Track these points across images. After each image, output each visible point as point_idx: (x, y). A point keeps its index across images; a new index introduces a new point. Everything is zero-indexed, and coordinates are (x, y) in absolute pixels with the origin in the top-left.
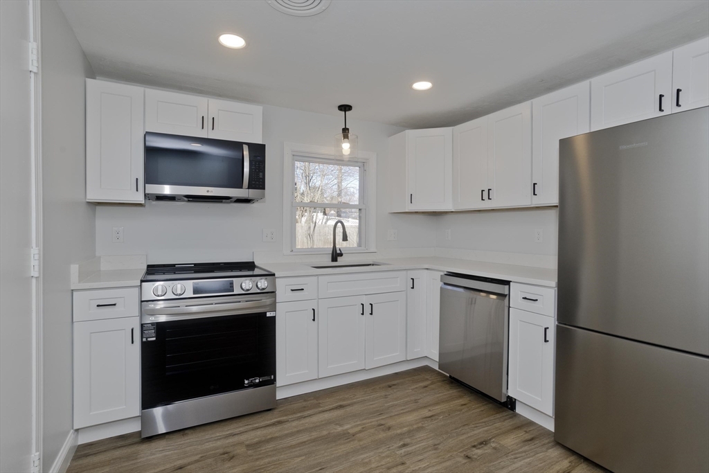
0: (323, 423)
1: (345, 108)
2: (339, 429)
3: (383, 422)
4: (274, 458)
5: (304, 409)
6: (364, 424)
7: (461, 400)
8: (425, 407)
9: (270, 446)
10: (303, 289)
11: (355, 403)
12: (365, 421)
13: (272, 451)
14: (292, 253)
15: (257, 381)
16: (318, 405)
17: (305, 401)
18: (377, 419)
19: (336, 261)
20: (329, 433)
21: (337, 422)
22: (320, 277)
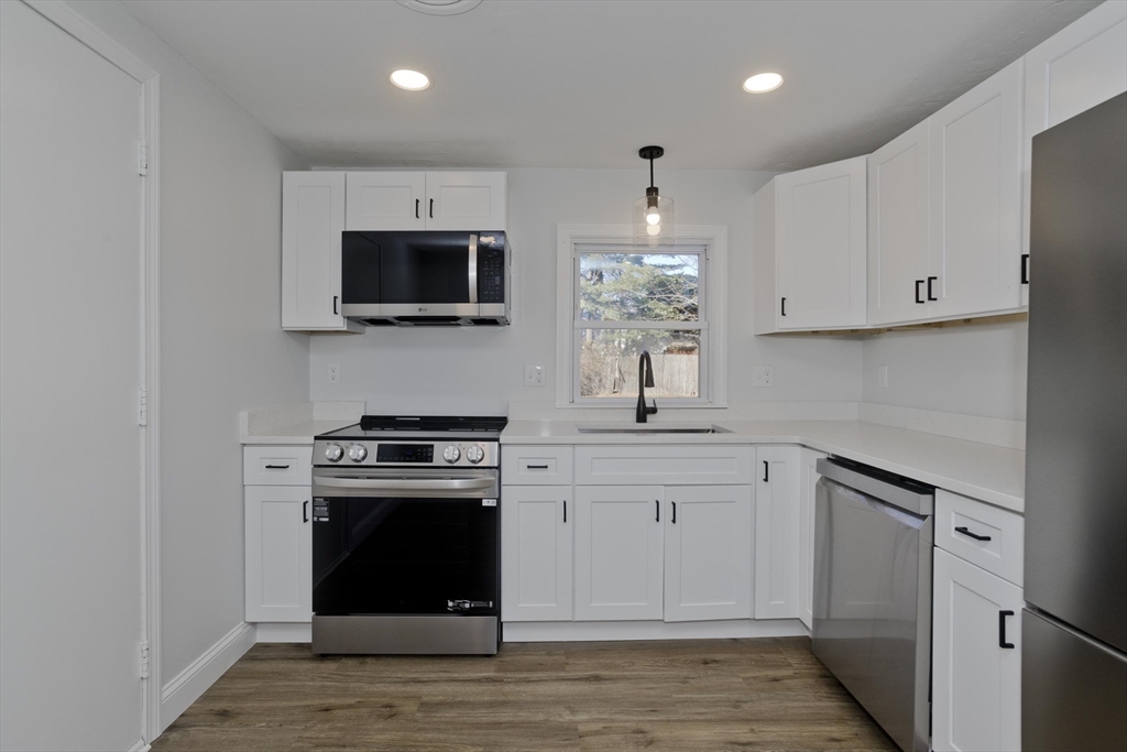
0: (549, 699)
1: (651, 153)
2: (567, 717)
3: (646, 727)
4: (442, 736)
5: (540, 667)
6: (612, 721)
7: (834, 729)
8: (748, 721)
9: (449, 714)
10: (546, 467)
11: (624, 678)
12: (618, 716)
13: (446, 723)
14: (572, 406)
15: (467, 606)
16: (561, 667)
17: (549, 654)
18: (641, 718)
19: (644, 421)
20: (546, 720)
21: (571, 705)
22: (578, 448)
